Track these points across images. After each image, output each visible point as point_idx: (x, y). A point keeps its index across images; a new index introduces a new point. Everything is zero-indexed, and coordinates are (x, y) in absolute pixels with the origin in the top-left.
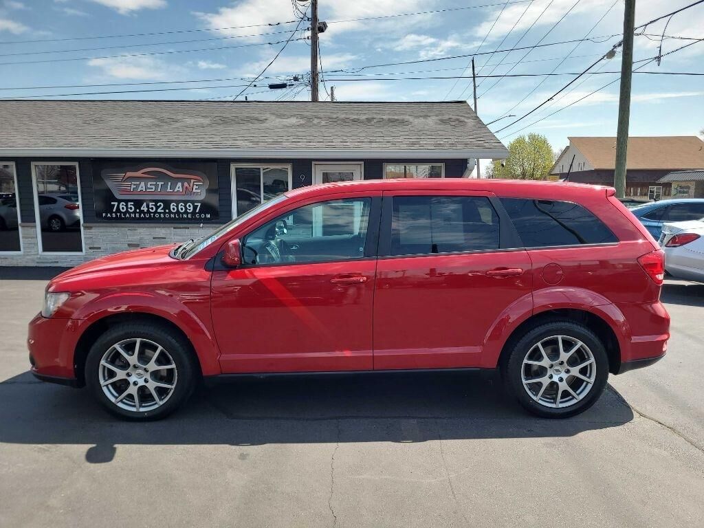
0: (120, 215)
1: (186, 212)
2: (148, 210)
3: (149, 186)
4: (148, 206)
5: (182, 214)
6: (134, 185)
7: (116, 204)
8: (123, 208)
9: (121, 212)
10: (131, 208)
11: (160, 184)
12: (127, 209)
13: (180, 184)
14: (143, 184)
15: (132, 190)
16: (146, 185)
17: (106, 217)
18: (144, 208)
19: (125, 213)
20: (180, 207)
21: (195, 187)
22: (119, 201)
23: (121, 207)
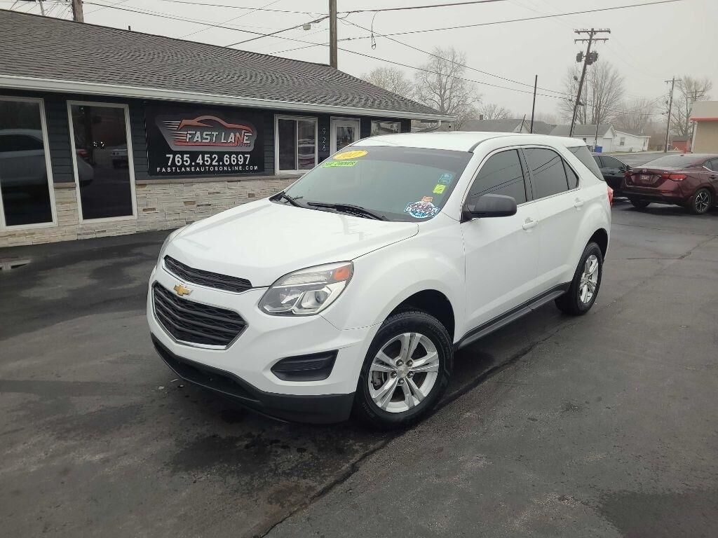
0: (176, 170)
1: (237, 165)
2: (203, 163)
3: (205, 136)
4: (203, 159)
5: (234, 166)
6: (190, 134)
7: (171, 156)
8: (178, 162)
9: (176, 166)
10: (187, 161)
11: (215, 134)
12: (183, 162)
13: (232, 135)
14: (198, 133)
15: (188, 141)
16: (201, 134)
17: (161, 173)
18: (200, 161)
19: (180, 167)
20: (232, 159)
21: (246, 138)
22: (175, 153)
23: (176, 159)
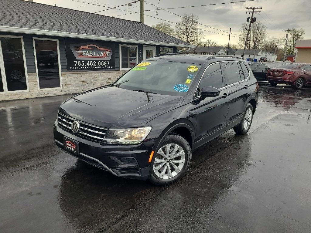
0: (78, 68)
1: (104, 66)
2: (90, 65)
4: (90, 63)
5: (103, 66)
6: (84, 52)
7: (76, 62)
9: (78, 66)
10: (83, 64)
11: (95, 52)
12: (81, 64)
13: (102, 52)
15: (83, 55)
16: (89, 53)
17: (72, 69)
18: (88, 64)
19: (80, 67)
20: (102, 63)
21: (107, 54)
22: (78, 61)
23: (78, 63)
